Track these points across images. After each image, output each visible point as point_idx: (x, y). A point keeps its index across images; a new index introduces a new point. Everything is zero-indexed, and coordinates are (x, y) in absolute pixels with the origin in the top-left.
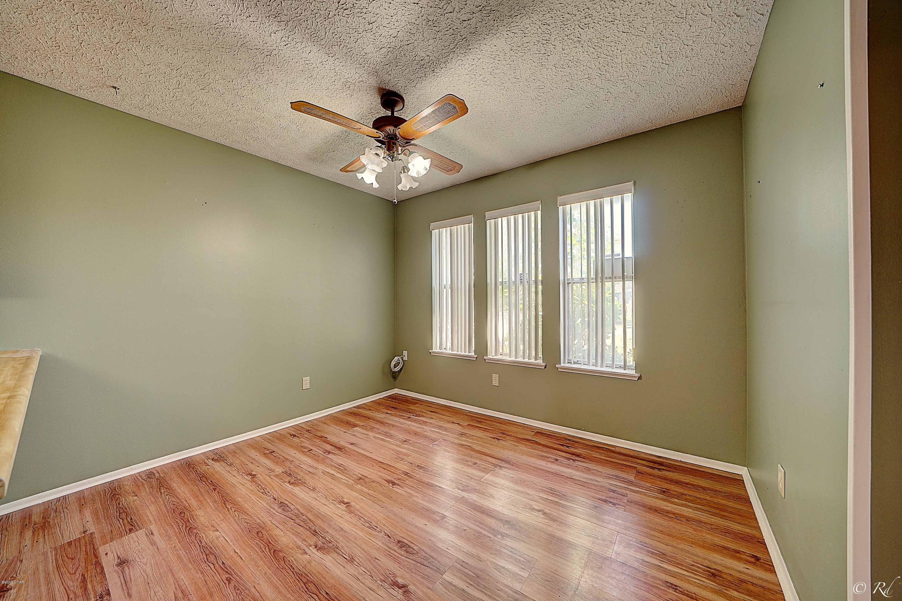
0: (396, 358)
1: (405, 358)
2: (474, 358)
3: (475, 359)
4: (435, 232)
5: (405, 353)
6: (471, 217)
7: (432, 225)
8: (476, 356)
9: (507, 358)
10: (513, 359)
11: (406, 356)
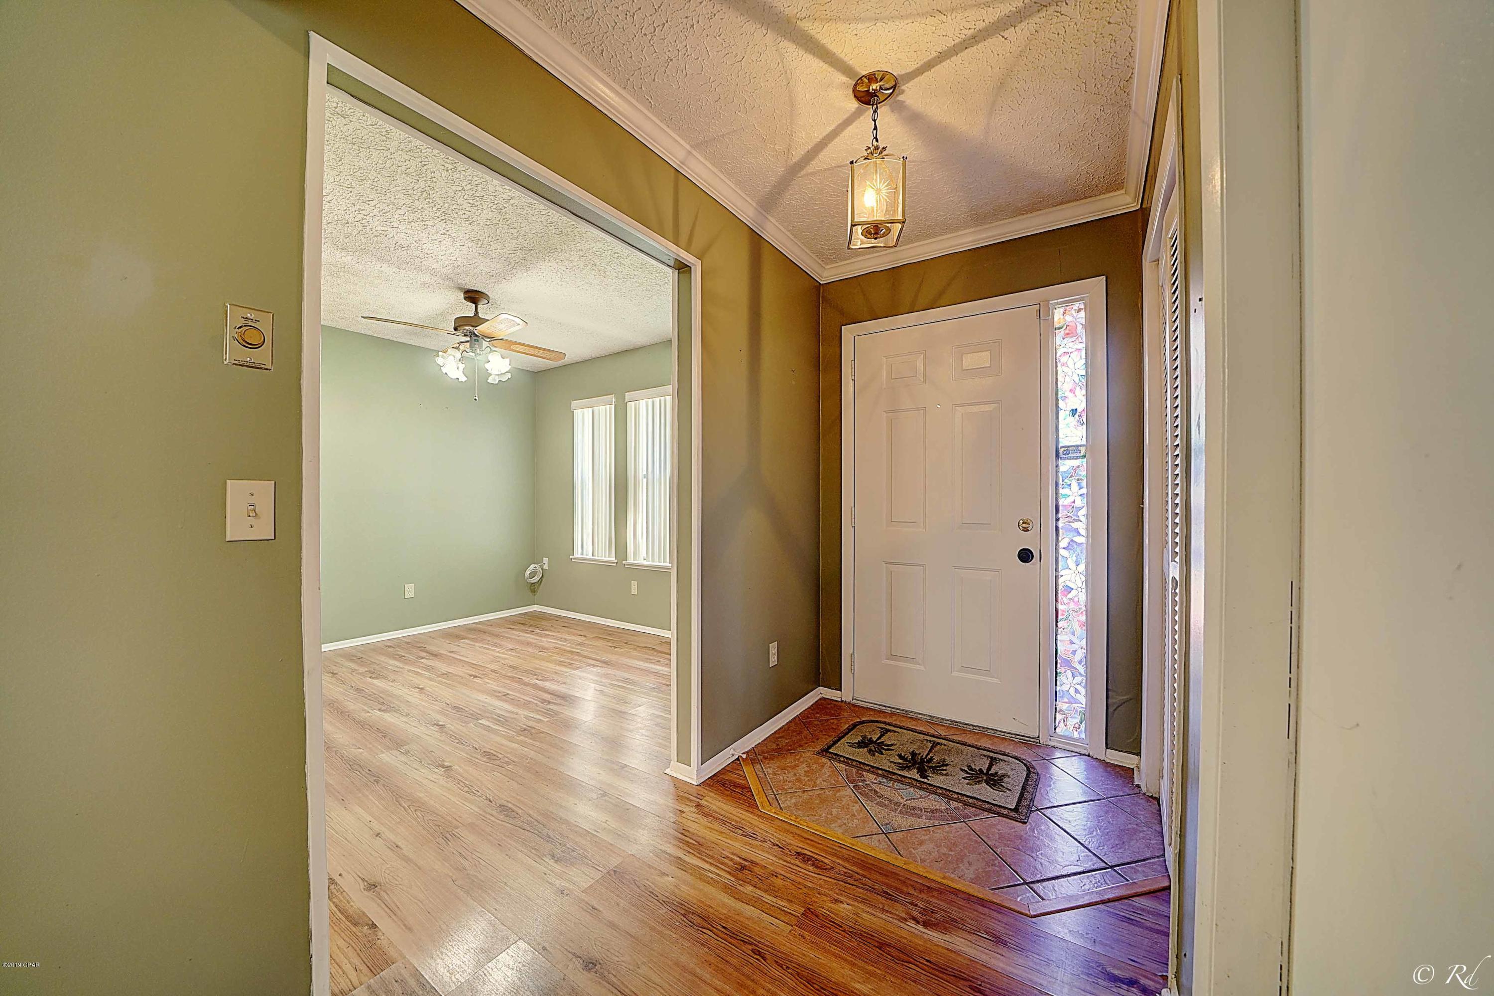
0: (532, 566)
1: (546, 567)
2: (614, 563)
3: (615, 565)
4: (578, 413)
5: (546, 560)
6: (612, 398)
7: (574, 403)
8: (616, 561)
9: (645, 563)
10: (650, 563)
11: (547, 564)
